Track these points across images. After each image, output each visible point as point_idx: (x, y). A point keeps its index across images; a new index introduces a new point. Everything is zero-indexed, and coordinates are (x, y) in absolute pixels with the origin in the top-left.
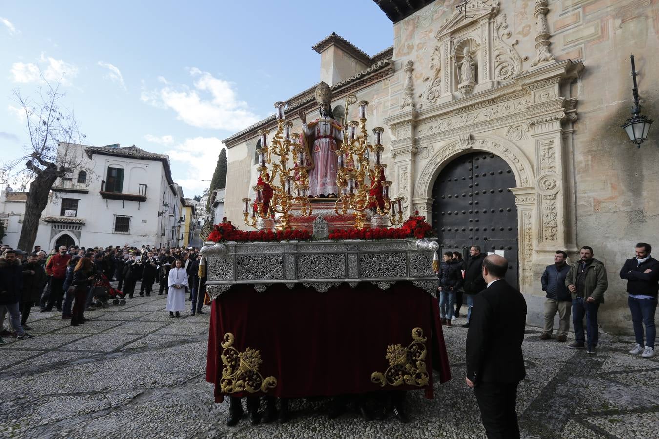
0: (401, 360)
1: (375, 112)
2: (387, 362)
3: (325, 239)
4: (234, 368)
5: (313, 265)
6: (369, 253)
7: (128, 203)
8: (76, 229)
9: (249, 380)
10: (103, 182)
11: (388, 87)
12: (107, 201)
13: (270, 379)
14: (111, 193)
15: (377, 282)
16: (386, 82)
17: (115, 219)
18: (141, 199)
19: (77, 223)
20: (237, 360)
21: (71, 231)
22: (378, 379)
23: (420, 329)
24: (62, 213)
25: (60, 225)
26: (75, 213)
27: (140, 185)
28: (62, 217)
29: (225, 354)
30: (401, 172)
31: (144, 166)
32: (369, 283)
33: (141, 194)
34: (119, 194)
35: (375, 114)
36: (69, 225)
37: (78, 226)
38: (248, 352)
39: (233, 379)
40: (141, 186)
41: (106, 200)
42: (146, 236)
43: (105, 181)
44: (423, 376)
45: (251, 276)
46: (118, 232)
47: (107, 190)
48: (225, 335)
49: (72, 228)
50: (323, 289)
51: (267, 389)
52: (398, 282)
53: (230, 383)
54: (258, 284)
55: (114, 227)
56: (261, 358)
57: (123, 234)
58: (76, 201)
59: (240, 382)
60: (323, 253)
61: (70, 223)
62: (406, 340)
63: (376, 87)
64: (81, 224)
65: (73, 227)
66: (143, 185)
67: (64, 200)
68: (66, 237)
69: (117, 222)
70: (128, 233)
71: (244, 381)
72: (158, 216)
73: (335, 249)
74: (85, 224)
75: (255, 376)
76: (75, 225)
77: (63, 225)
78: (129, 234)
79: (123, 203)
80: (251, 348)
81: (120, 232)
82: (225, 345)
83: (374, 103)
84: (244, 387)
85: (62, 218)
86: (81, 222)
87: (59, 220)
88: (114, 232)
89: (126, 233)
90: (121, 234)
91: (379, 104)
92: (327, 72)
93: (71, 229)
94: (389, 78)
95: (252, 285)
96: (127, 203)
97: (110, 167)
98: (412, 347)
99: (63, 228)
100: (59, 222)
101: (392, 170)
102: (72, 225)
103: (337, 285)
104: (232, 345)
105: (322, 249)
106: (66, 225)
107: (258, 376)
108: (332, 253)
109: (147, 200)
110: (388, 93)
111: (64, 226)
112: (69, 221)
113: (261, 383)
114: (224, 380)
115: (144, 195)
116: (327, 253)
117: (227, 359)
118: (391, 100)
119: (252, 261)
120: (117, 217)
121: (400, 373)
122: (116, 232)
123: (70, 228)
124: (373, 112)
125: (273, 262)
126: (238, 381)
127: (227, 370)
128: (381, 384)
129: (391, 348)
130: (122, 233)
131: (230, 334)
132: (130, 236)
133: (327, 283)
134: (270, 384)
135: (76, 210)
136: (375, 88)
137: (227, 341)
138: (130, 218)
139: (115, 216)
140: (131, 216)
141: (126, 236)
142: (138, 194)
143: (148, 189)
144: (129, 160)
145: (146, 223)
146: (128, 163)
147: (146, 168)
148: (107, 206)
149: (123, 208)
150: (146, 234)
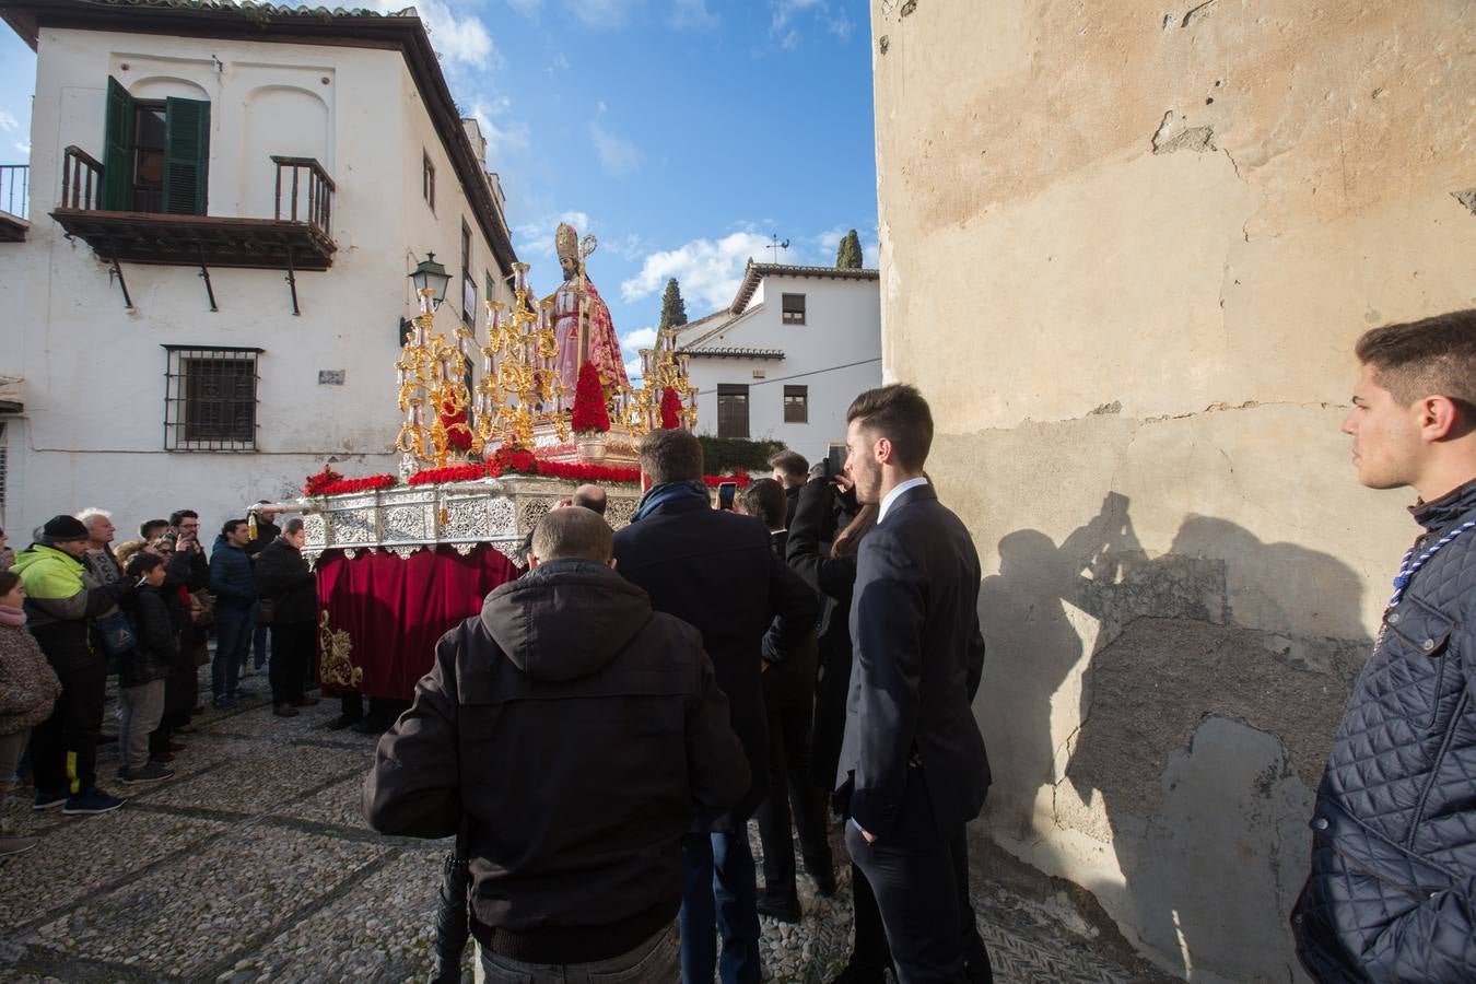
12: (121, 275)
17: (175, 371)
27: (280, 162)
31: (311, 81)
33: (286, 215)
40: (287, 171)
42: (346, 456)
46: (197, 445)
55: (176, 418)
57: (220, 452)
66: (297, 163)
70: (249, 445)
74: (19, 407)
78: (256, 451)
79: (209, 278)
81: (205, 445)
88: (171, 445)
89: (238, 445)
90: (212, 451)
96: (228, 281)
109: (338, 257)
115: (303, 216)
120: (193, 367)
122: (193, 445)
130: (216, 445)
132: (264, 459)
138: (251, 365)
139: (175, 357)
140: (259, 351)
141: (240, 463)
142: (271, 216)
143: (336, 201)
144: (230, 52)
145: (339, 383)
146: (228, 68)
147: (322, 90)
148: (129, 304)
149: (214, 307)
150: (346, 446)
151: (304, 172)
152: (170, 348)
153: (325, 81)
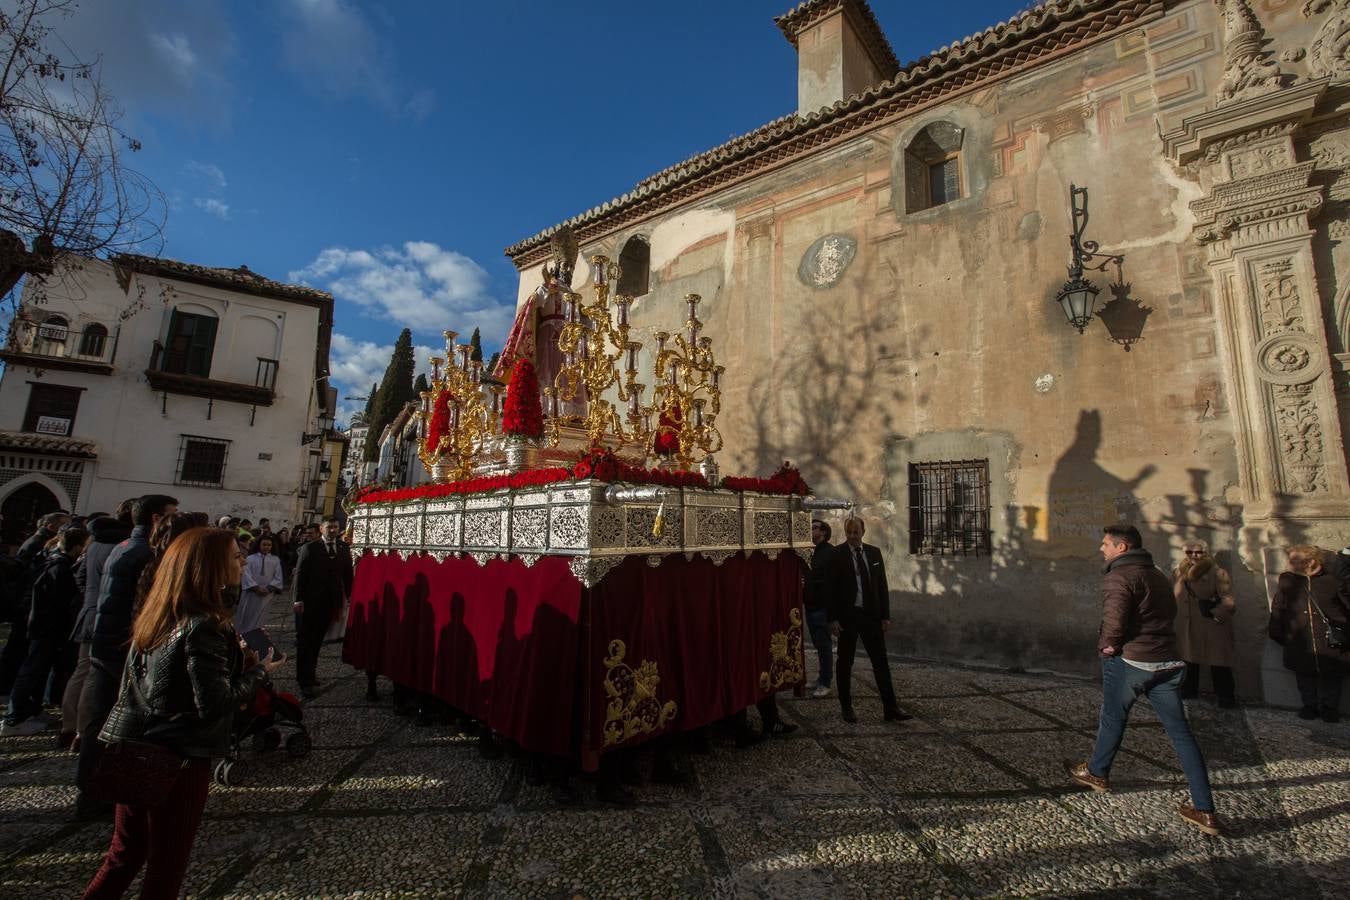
1: (1092, 124)
7: (223, 408)
8: (66, 470)
10: (157, 347)
11: (1143, 51)
12: (165, 398)
14: (179, 376)
16: (1133, 39)
17: (184, 446)
18: (259, 396)
19: (74, 454)
21: (52, 476)
24: (30, 424)
25: (17, 456)
26: (68, 424)
27: (260, 360)
28: (27, 435)
30: (1264, 278)
31: (273, 316)
33: (261, 385)
34: (198, 379)
35: (1094, 130)
36: (46, 458)
37: (75, 460)
40: (264, 364)
41: (161, 394)
42: (268, 494)
43: (164, 344)
46: (190, 483)
47: (166, 367)
49: (53, 467)
55: (180, 469)
57: (204, 487)
58: (75, 393)
61: (51, 452)
63: (1087, 57)
64: (85, 455)
65: (59, 463)
66: (268, 361)
67: (37, 389)
68: (35, 489)
69: (189, 455)
70: (219, 485)
72: (303, 444)
74: (95, 456)
76: (65, 460)
77: (27, 457)
78: (222, 488)
79: (211, 404)
81: (196, 483)
83: (1085, 100)
85: (26, 439)
86: (83, 449)
87: (16, 443)
88: (178, 481)
89: (213, 485)
90: (198, 486)
91: (1105, 103)
92: (822, 77)
93: (53, 471)
94: (1145, 27)
96: (220, 406)
97: (179, 309)
99: (26, 465)
100: (16, 449)
101: (1193, 281)
102: (55, 460)
106: (37, 458)
109: (276, 401)
110: (1146, 67)
111: (31, 462)
112: (49, 446)
115: (268, 385)
118: (1160, 83)
120: (189, 442)
122: (184, 482)
123: (48, 468)
124: (1084, 126)
130: (202, 484)
132: (224, 492)
135: (72, 417)
136: (1086, 59)
138: (225, 446)
139: (186, 439)
140: (230, 441)
141: (212, 493)
142: (254, 384)
143: (279, 374)
144: (232, 297)
145: (269, 459)
146: (231, 305)
147: (278, 322)
148: (164, 411)
149: (209, 418)
150: (269, 489)
151: (271, 365)
152: (183, 435)
153: (280, 317)
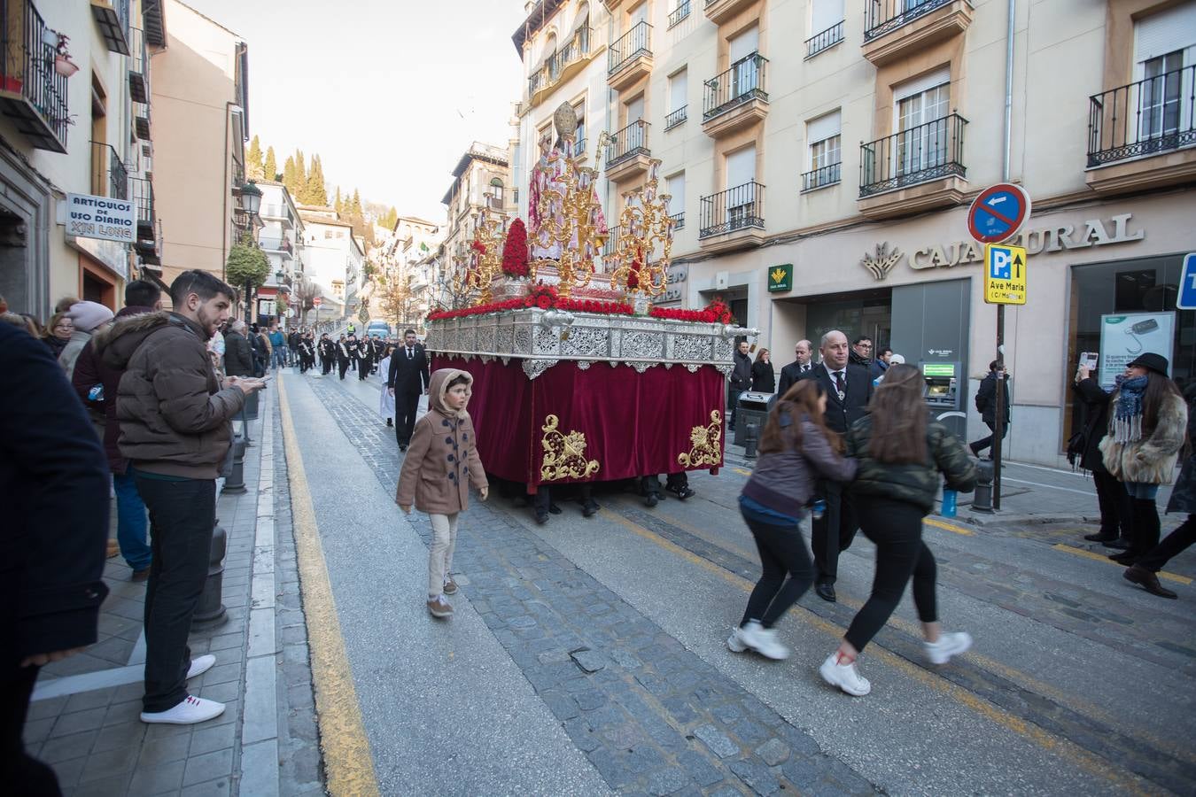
0: (704, 441)
2: (692, 443)
3: (645, 316)
4: (557, 453)
5: (635, 343)
6: (683, 334)
9: (575, 465)
13: (593, 464)
15: (688, 364)
20: (562, 444)
22: (684, 461)
23: (718, 412)
29: (548, 438)
32: (680, 364)
38: (574, 435)
39: (556, 465)
44: (718, 456)
45: (575, 352)
48: (548, 417)
50: (642, 369)
51: (591, 473)
52: (704, 365)
53: (553, 469)
54: (583, 360)
56: (586, 442)
59: (566, 467)
60: (646, 331)
62: (706, 422)
71: (569, 467)
73: (656, 327)
75: (579, 461)
80: (576, 431)
82: (548, 429)
84: (568, 473)
95: (576, 362)
98: (710, 428)
103: (654, 365)
104: (556, 429)
105: (645, 326)
107: (583, 461)
108: (653, 332)
113: (585, 469)
114: (545, 467)
116: (650, 331)
117: (550, 443)
119: (577, 334)
121: (701, 453)
125: (599, 337)
126: (563, 466)
127: (549, 456)
128: (685, 464)
129: (695, 430)
131: (555, 417)
133: (646, 363)
134: (593, 469)
137: (550, 423)
